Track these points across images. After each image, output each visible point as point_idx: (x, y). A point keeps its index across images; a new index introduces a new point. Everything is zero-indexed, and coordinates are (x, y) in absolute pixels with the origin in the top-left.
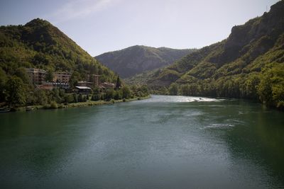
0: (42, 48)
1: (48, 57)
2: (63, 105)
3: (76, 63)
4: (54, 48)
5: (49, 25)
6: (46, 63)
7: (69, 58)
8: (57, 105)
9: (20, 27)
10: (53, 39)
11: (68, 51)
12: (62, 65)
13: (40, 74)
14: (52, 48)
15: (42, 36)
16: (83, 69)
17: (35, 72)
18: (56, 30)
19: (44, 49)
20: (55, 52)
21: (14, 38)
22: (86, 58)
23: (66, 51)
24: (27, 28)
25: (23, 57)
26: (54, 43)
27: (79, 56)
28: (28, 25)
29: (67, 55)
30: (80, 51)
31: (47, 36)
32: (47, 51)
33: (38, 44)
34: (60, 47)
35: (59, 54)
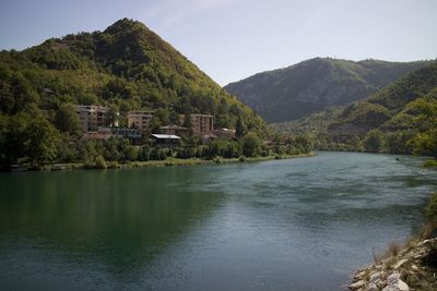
0: (126, 69)
1: (131, 86)
2: (116, 163)
3: (179, 95)
4: (146, 68)
7: (170, 85)
8: (105, 164)
9: (96, 35)
10: (146, 52)
12: (153, 99)
13: (100, 114)
14: (141, 70)
15: (128, 49)
17: (92, 111)
20: (146, 75)
21: (83, 54)
22: (202, 85)
23: (165, 74)
24: (105, 37)
25: (90, 85)
26: (147, 60)
27: (189, 81)
28: (110, 30)
29: (167, 81)
30: (192, 73)
31: (136, 49)
32: (132, 74)
33: (121, 63)
34: (155, 67)
35: (152, 79)
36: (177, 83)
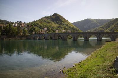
0: (59, 23)
1: (62, 26)
3: (69, 27)
5: (60, 15)
6: (62, 28)
7: (67, 26)
9: (50, 16)
11: (67, 24)
15: (58, 19)
16: (72, 29)
18: (62, 17)
19: (60, 23)
20: (63, 24)
21: (50, 20)
23: (66, 24)
24: (53, 17)
25: (55, 26)
26: (62, 21)
31: (60, 19)
32: (60, 24)
33: (57, 22)
34: (64, 22)
36: (68, 25)
